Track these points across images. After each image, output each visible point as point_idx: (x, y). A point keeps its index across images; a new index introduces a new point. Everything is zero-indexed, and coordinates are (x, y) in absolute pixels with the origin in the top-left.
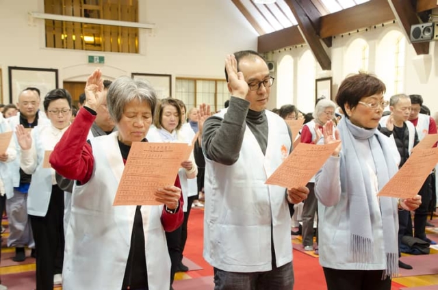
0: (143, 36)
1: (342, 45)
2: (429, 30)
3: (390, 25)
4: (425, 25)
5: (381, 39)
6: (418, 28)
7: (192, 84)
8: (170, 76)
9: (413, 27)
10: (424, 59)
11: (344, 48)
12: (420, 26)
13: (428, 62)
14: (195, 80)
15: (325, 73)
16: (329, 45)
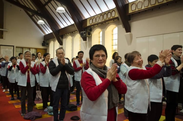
0: (4, 33)
1: (65, 38)
2: (85, 34)
3: (77, 32)
4: (84, 32)
5: (75, 36)
6: (82, 33)
7: (21, 49)
8: (14, 46)
9: (81, 32)
10: (85, 42)
11: (66, 39)
12: (83, 32)
13: (86, 43)
14: (22, 48)
15: (61, 46)
16: (62, 38)
